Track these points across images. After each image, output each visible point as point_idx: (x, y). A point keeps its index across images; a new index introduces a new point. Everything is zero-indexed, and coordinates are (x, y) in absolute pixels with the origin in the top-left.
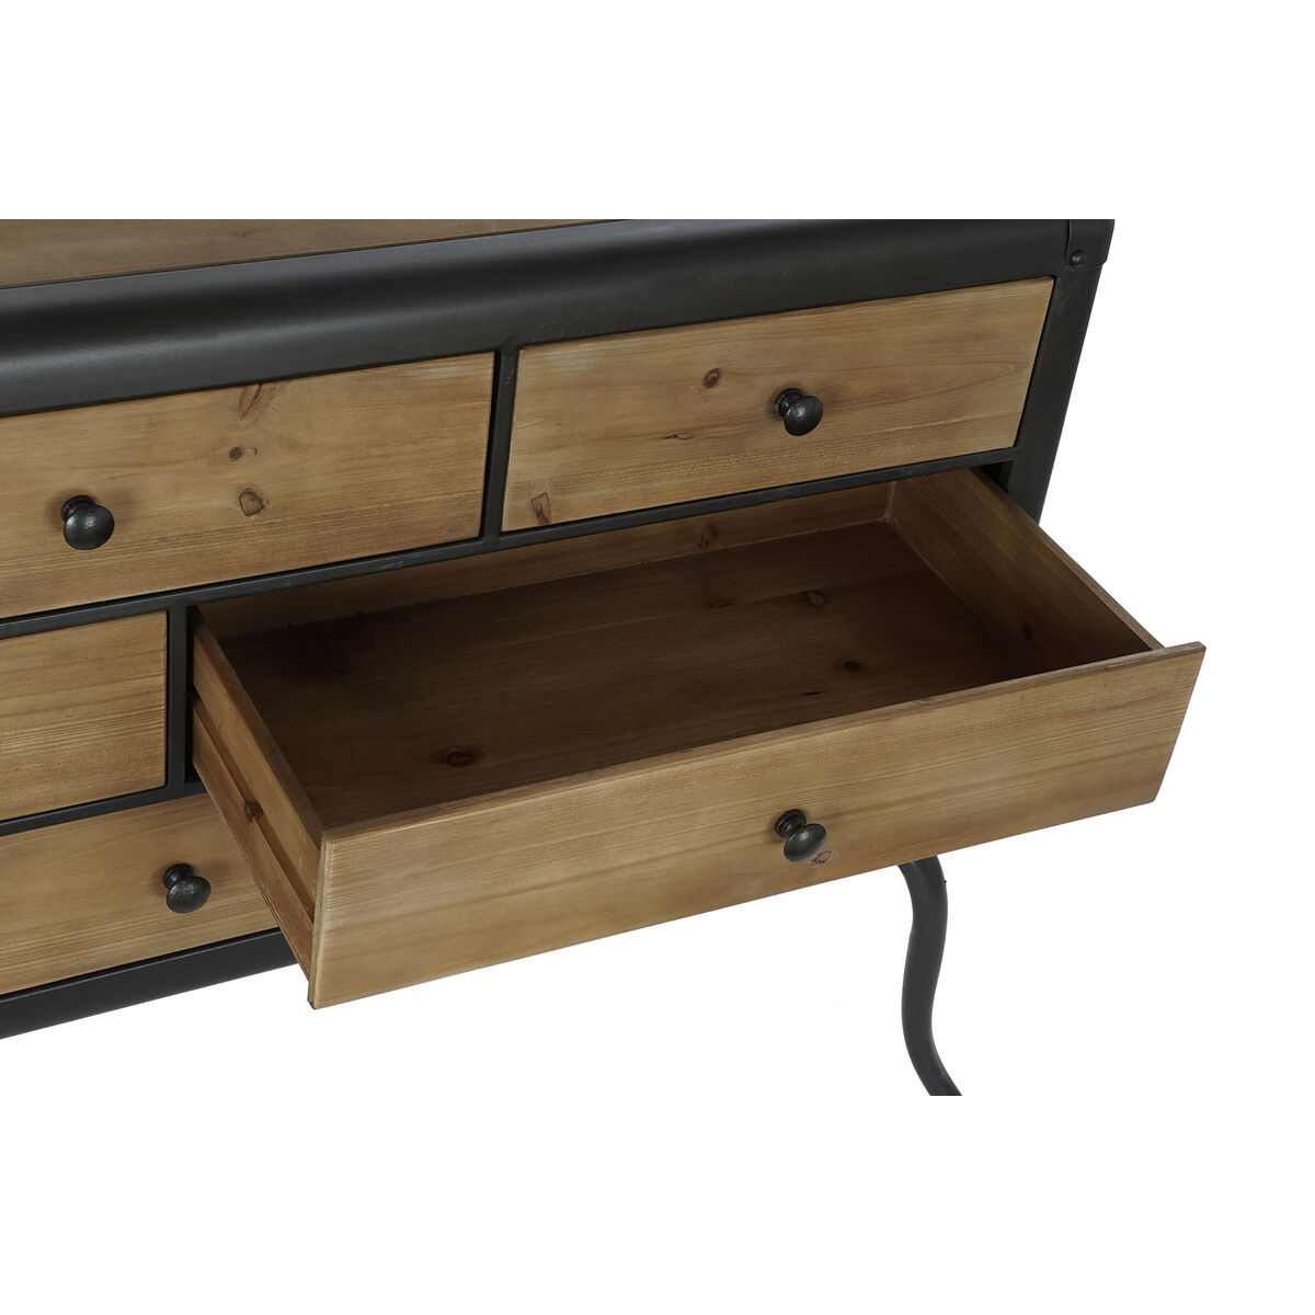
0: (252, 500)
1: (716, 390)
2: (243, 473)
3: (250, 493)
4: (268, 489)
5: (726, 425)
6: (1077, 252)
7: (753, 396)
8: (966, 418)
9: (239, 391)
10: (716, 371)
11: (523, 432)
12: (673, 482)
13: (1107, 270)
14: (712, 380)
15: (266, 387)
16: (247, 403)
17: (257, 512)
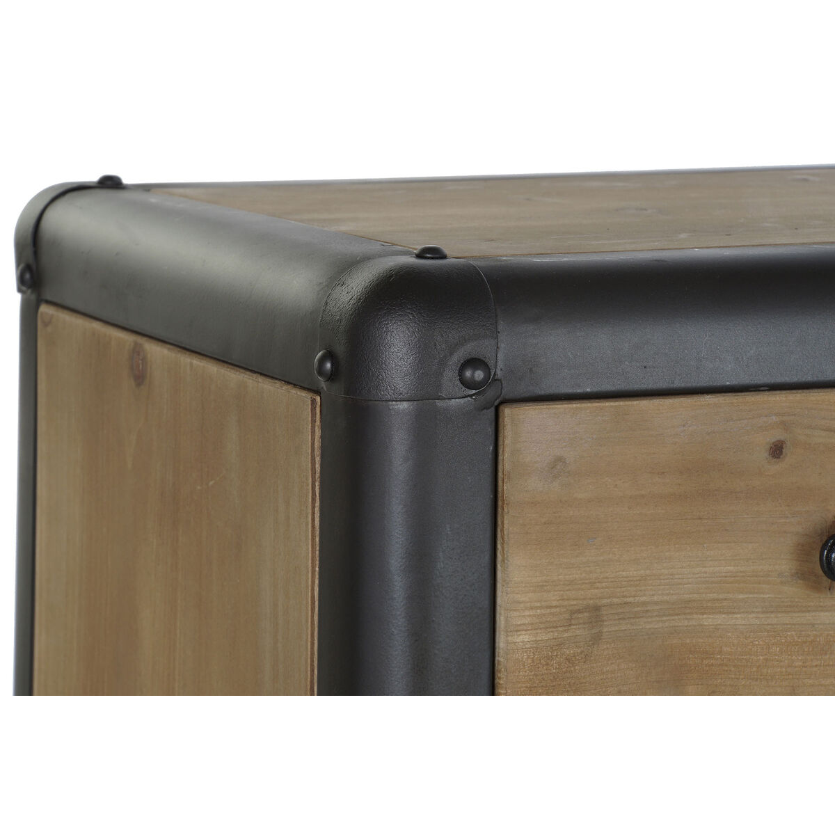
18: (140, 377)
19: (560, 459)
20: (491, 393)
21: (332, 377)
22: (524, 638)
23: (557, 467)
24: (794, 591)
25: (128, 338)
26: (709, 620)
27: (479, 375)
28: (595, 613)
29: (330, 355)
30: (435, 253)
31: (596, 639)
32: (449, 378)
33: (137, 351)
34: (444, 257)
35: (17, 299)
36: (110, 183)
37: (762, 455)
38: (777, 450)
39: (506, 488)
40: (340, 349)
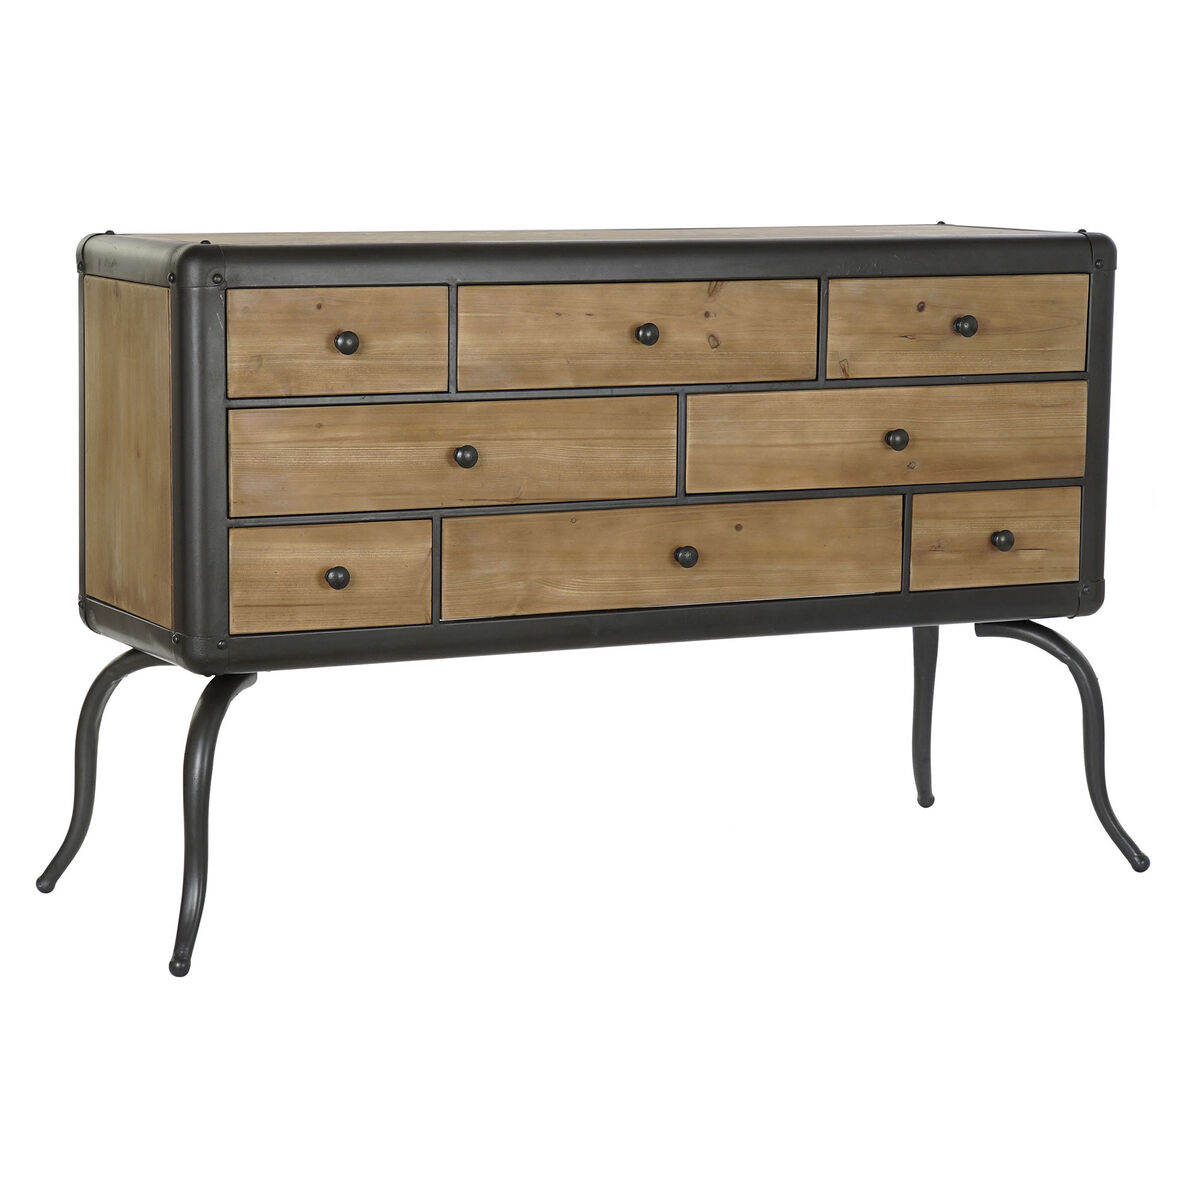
0: (714, 341)
1: (924, 313)
2: (710, 325)
3: (712, 336)
4: (720, 335)
5: (931, 334)
6: (1098, 261)
7: (944, 320)
8: (1055, 348)
9: (708, 283)
10: (922, 303)
11: (834, 324)
12: (908, 363)
13: (1118, 273)
14: (921, 307)
15: (719, 283)
16: (711, 289)
17: (716, 347)
18: (117, 294)
19: (246, 307)
20: (223, 285)
21: (173, 281)
22: (236, 365)
23: (245, 310)
24: (325, 352)
25: (114, 281)
26: (298, 361)
27: (219, 279)
28: (259, 357)
29: (172, 274)
30: (207, 242)
31: (260, 366)
32: (209, 280)
33: (116, 285)
34: (209, 243)
35: (77, 275)
36: (110, 233)
37: (314, 308)
38: (319, 307)
39: (229, 316)
40: (175, 273)
